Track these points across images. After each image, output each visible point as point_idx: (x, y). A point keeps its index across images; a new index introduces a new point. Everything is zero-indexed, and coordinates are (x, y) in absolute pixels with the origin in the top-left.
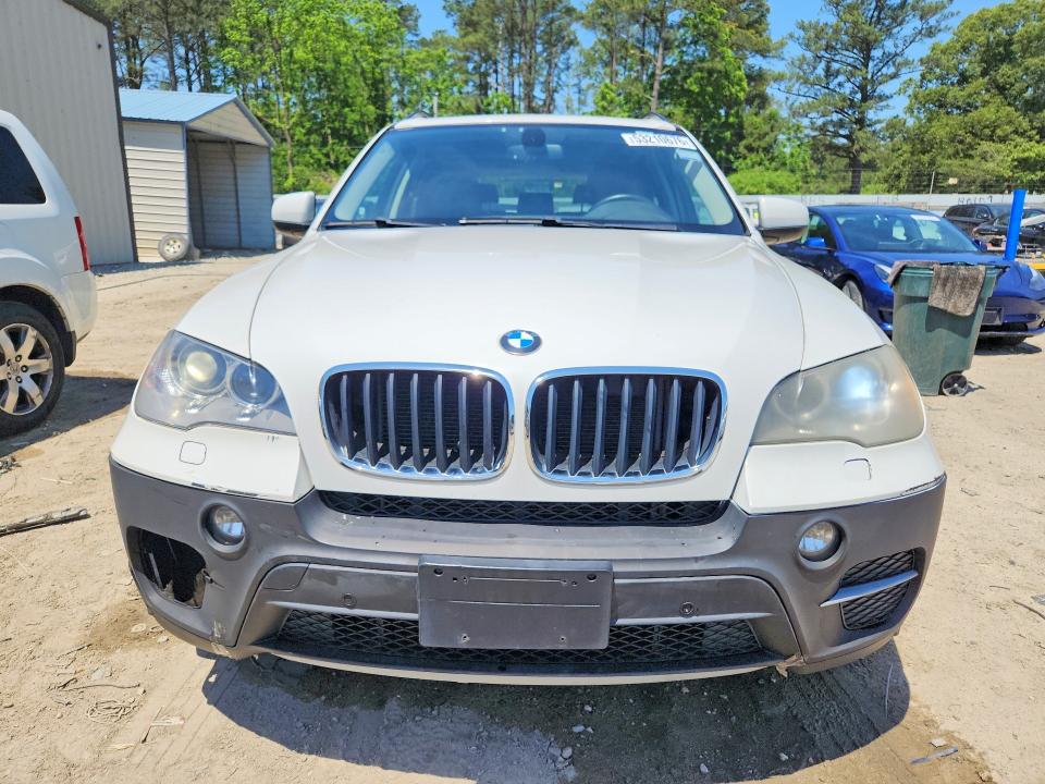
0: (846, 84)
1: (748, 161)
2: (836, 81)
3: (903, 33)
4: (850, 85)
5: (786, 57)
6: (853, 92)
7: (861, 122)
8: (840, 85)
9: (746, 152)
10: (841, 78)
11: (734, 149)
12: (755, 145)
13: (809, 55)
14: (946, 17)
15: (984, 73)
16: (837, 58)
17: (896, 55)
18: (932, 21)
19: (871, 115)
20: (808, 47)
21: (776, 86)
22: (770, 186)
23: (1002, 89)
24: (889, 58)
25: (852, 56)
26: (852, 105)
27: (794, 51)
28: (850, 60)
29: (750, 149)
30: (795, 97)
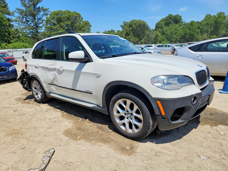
0: (32, 24)
1: (14, 40)
2: (29, 23)
3: (40, 14)
4: (33, 24)
5: (15, 16)
6: (34, 25)
7: (37, 32)
8: (30, 24)
9: (12, 38)
10: (30, 22)
11: (9, 37)
12: (15, 36)
13: (21, 16)
14: (48, 12)
15: (58, 24)
16: (28, 17)
17: (41, 18)
18: (46, 12)
19: (39, 31)
20: (20, 14)
21: (15, 22)
22: (23, 46)
23: (62, 27)
24: (39, 19)
25: (31, 18)
26: (35, 28)
27: (17, 15)
28: (31, 19)
29: (14, 38)
30: (20, 26)
